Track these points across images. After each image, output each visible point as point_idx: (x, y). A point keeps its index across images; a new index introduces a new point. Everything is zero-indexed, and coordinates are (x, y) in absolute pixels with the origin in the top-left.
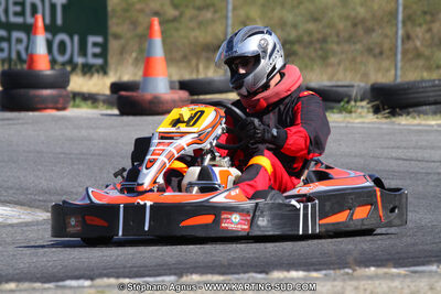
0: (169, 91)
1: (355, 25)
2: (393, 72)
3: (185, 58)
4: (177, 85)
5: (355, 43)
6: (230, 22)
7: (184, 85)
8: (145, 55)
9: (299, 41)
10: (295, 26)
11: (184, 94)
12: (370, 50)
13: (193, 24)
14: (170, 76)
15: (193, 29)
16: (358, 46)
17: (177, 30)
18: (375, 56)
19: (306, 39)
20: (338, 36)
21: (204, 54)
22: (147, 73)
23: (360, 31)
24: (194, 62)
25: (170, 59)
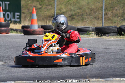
0: (38, 28)
1: (91, 10)
2: (102, 24)
3: (43, 19)
4: (40, 27)
5: (91, 16)
6: (56, 9)
7: (42, 27)
8: (31, 18)
9: (75, 15)
10: (74, 11)
11: (42, 29)
12: (95, 18)
13: (45, 10)
14: (39, 24)
15: (45, 11)
16: (92, 16)
17: (41, 11)
18: (97, 19)
19: (77, 14)
20: (86, 14)
21: (48, 18)
22: (32, 23)
23: (93, 12)
24: (46, 20)
25: (38, 20)
